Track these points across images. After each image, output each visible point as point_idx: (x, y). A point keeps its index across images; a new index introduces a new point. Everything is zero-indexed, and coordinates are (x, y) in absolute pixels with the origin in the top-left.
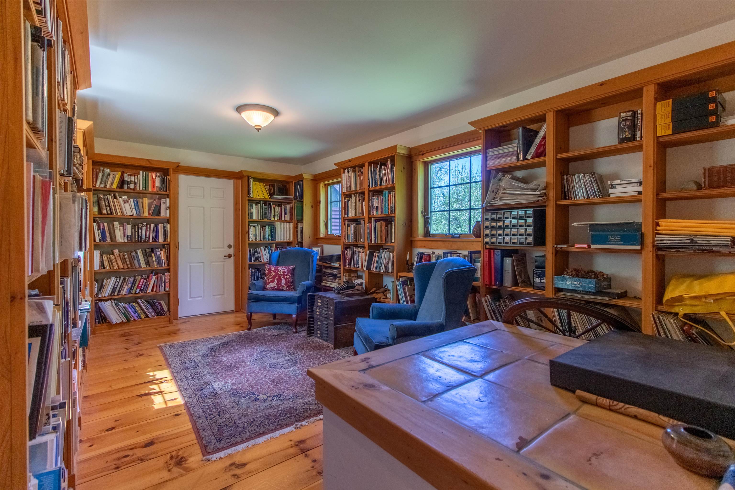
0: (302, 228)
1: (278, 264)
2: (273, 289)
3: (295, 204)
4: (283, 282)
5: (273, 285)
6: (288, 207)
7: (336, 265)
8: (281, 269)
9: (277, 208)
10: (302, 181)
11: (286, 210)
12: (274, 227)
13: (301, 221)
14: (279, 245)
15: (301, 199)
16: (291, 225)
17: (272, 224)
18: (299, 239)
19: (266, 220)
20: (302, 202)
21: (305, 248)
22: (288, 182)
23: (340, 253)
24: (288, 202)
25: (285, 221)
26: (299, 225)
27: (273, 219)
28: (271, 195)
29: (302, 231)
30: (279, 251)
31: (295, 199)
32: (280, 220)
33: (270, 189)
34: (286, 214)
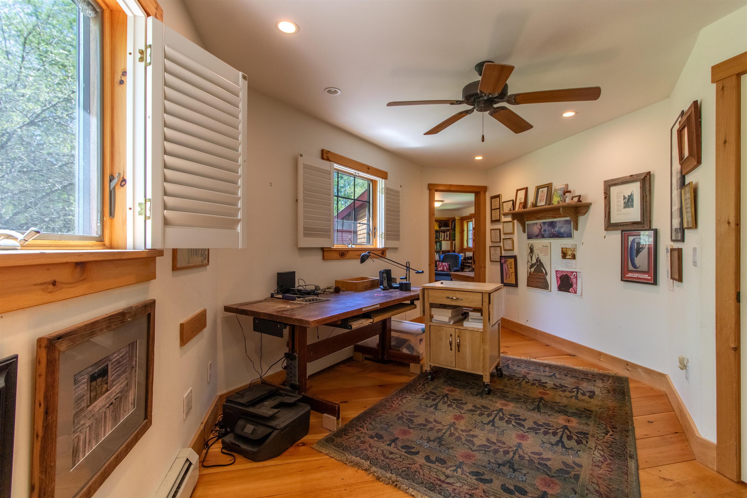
0: (455, 244)
1: (443, 262)
2: (441, 271)
3: (451, 231)
4: (445, 268)
5: (441, 268)
6: (448, 233)
7: (471, 261)
8: (444, 264)
9: (443, 234)
10: (455, 220)
11: (447, 235)
12: (441, 243)
13: (454, 240)
14: (444, 252)
15: (454, 229)
16: (449, 242)
17: (440, 242)
18: (453, 249)
19: (437, 240)
20: (455, 231)
21: (456, 254)
22: (448, 221)
23: (472, 256)
24: (448, 230)
25: (446, 240)
26: (454, 242)
27: (440, 239)
28: (440, 227)
29: (455, 245)
30: (443, 255)
31: (452, 229)
32: (444, 240)
33: (439, 225)
34: (447, 236)
